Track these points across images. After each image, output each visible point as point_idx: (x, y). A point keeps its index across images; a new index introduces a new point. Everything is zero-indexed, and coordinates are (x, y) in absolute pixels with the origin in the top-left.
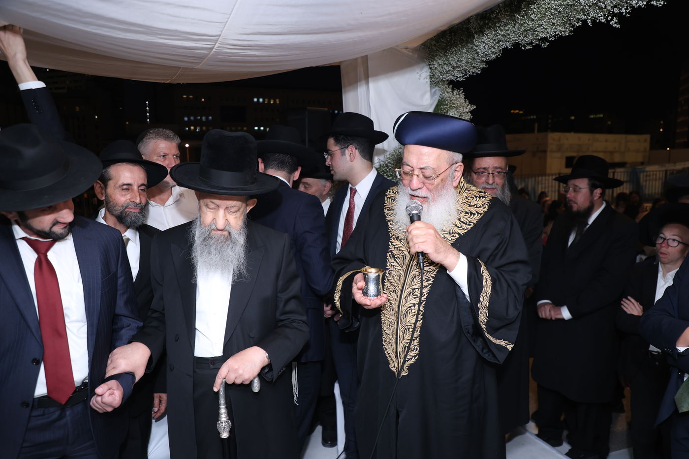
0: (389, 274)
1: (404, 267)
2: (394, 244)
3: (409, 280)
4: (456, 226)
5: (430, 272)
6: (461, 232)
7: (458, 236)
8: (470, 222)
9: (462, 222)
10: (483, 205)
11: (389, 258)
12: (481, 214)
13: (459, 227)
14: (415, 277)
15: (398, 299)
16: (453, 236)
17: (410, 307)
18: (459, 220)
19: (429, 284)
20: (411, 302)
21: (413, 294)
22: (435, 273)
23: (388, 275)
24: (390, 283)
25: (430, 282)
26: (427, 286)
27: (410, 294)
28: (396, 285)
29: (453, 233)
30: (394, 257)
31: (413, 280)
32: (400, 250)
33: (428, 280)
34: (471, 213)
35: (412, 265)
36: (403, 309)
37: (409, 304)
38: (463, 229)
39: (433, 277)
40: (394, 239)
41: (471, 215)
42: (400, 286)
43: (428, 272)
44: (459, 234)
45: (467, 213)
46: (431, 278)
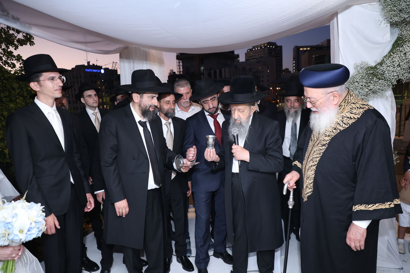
5: (322, 150)
6: (342, 129)
7: (339, 131)
8: (348, 123)
9: (344, 123)
10: (359, 113)
12: (355, 119)
13: (341, 126)
16: (337, 131)
17: (310, 167)
18: (342, 122)
22: (324, 151)
25: (321, 155)
26: (319, 157)
29: (337, 129)
33: (320, 154)
34: (351, 118)
36: (307, 167)
38: (343, 127)
39: (323, 153)
41: (350, 119)
43: (321, 149)
44: (340, 130)
45: (348, 118)
46: (322, 153)
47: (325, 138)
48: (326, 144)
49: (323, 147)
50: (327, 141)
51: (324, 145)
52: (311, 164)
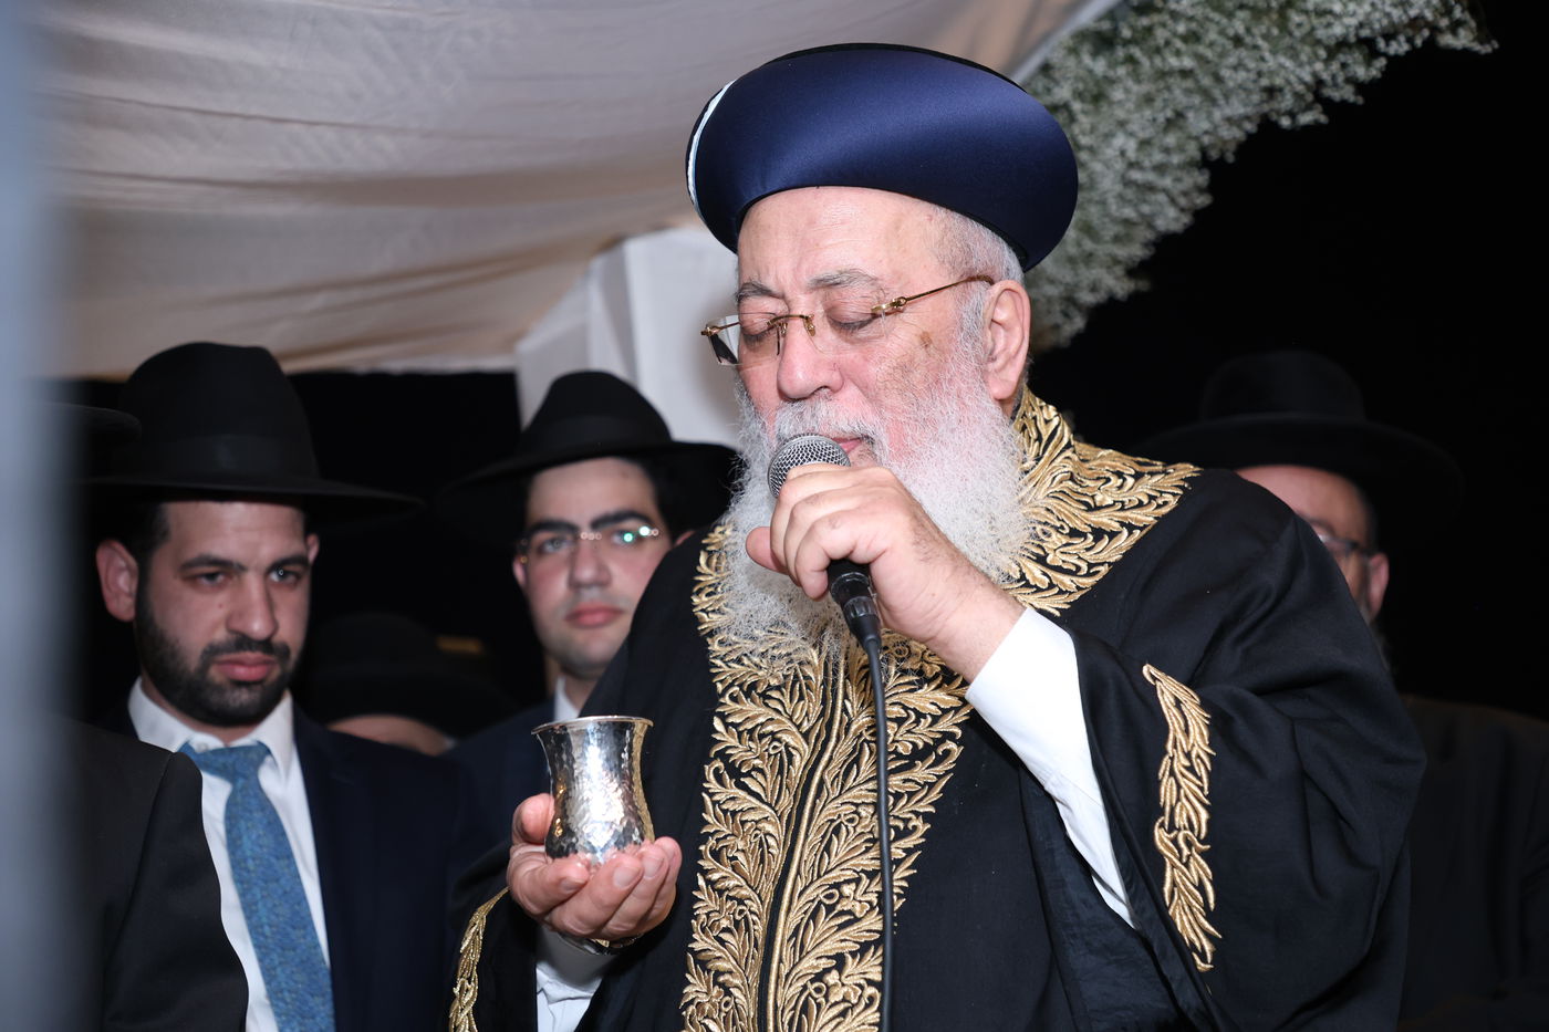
0: (716, 855)
1: (786, 802)
2: (736, 719)
3: (805, 852)
4: (1028, 585)
5: (911, 795)
8: (1090, 566)
9: (1058, 569)
10: (1152, 498)
11: (713, 785)
13: (1039, 590)
14: (837, 831)
15: (759, 955)
17: (819, 977)
18: (1041, 560)
19: (909, 851)
20: (820, 951)
21: (830, 909)
22: (935, 795)
23: (706, 864)
24: (721, 892)
25: (910, 842)
27: (814, 916)
28: (746, 892)
30: (735, 772)
31: (827, 849)
32: (762, 736)
34: (1098, 533)
35: (822, 782)
36: (784, 995)
37: (809, 964)
38: (1061, 592)
39: (926, 817)
40: (734, 699)
42: (768, 888)
45: (1074, 533)
46: (918, 822)
47: (914, 700)
48: (939, 742)
49: (921, 772)
50: (936, 719)
51: (919, 754)
52: (828, 940)
